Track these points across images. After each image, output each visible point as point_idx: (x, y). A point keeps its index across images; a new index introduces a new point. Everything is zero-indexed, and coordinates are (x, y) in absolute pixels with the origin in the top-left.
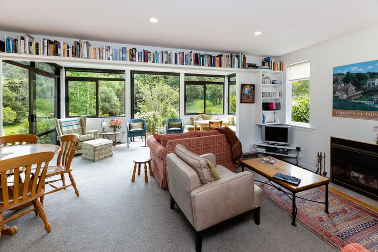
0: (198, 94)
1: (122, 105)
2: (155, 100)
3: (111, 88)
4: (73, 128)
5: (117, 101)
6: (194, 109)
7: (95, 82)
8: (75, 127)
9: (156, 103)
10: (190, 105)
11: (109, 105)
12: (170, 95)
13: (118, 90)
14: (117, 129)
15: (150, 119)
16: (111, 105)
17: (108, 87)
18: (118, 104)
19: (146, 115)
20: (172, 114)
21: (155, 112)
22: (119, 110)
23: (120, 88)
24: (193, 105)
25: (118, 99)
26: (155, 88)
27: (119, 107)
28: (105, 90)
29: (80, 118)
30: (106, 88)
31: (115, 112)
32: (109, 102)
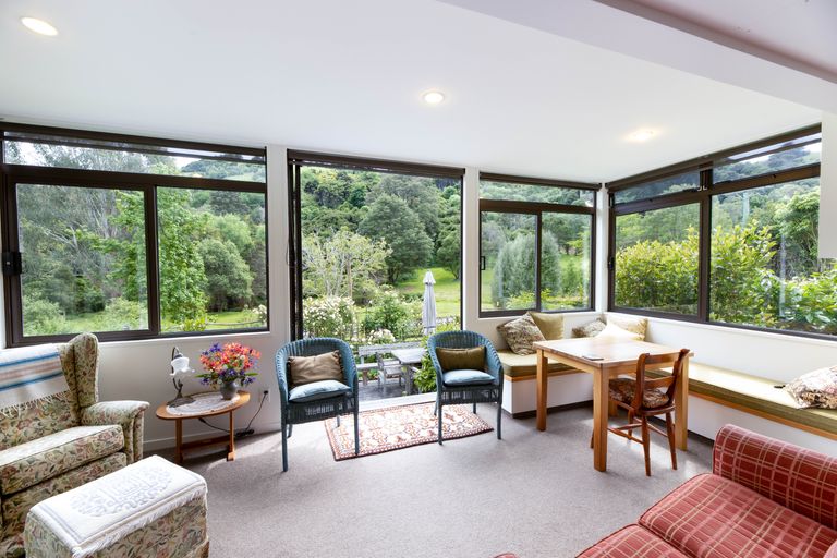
0: (424, 255)
1: (257, 281)
2: (332, 267)
3: (229, 243)
4: (24, 394)
5: (244, 271)
6: (414, 287)
7: (141, 193)
8: (38, 391)
9: (335, 275)
10: (405, 280)
11: (226, 281)
12: (366, 258)
13: (248, 247)
14: (236, 384)
15: (333, 316)
16: (231, 280)
17: (224, 239)
18: (248, 277)
19: (323, 308)
20: (386, 302)
21: (345, 299)
22: (249, 291)
23: (253, 243)
24: (412, 280)
25: (247, 267)
26: (332, 240)
27: (249, 284)
28: (217, 246)
29: (67, 345)
30: (219, 242)
31: (240, 296)
32: (226, 273)
